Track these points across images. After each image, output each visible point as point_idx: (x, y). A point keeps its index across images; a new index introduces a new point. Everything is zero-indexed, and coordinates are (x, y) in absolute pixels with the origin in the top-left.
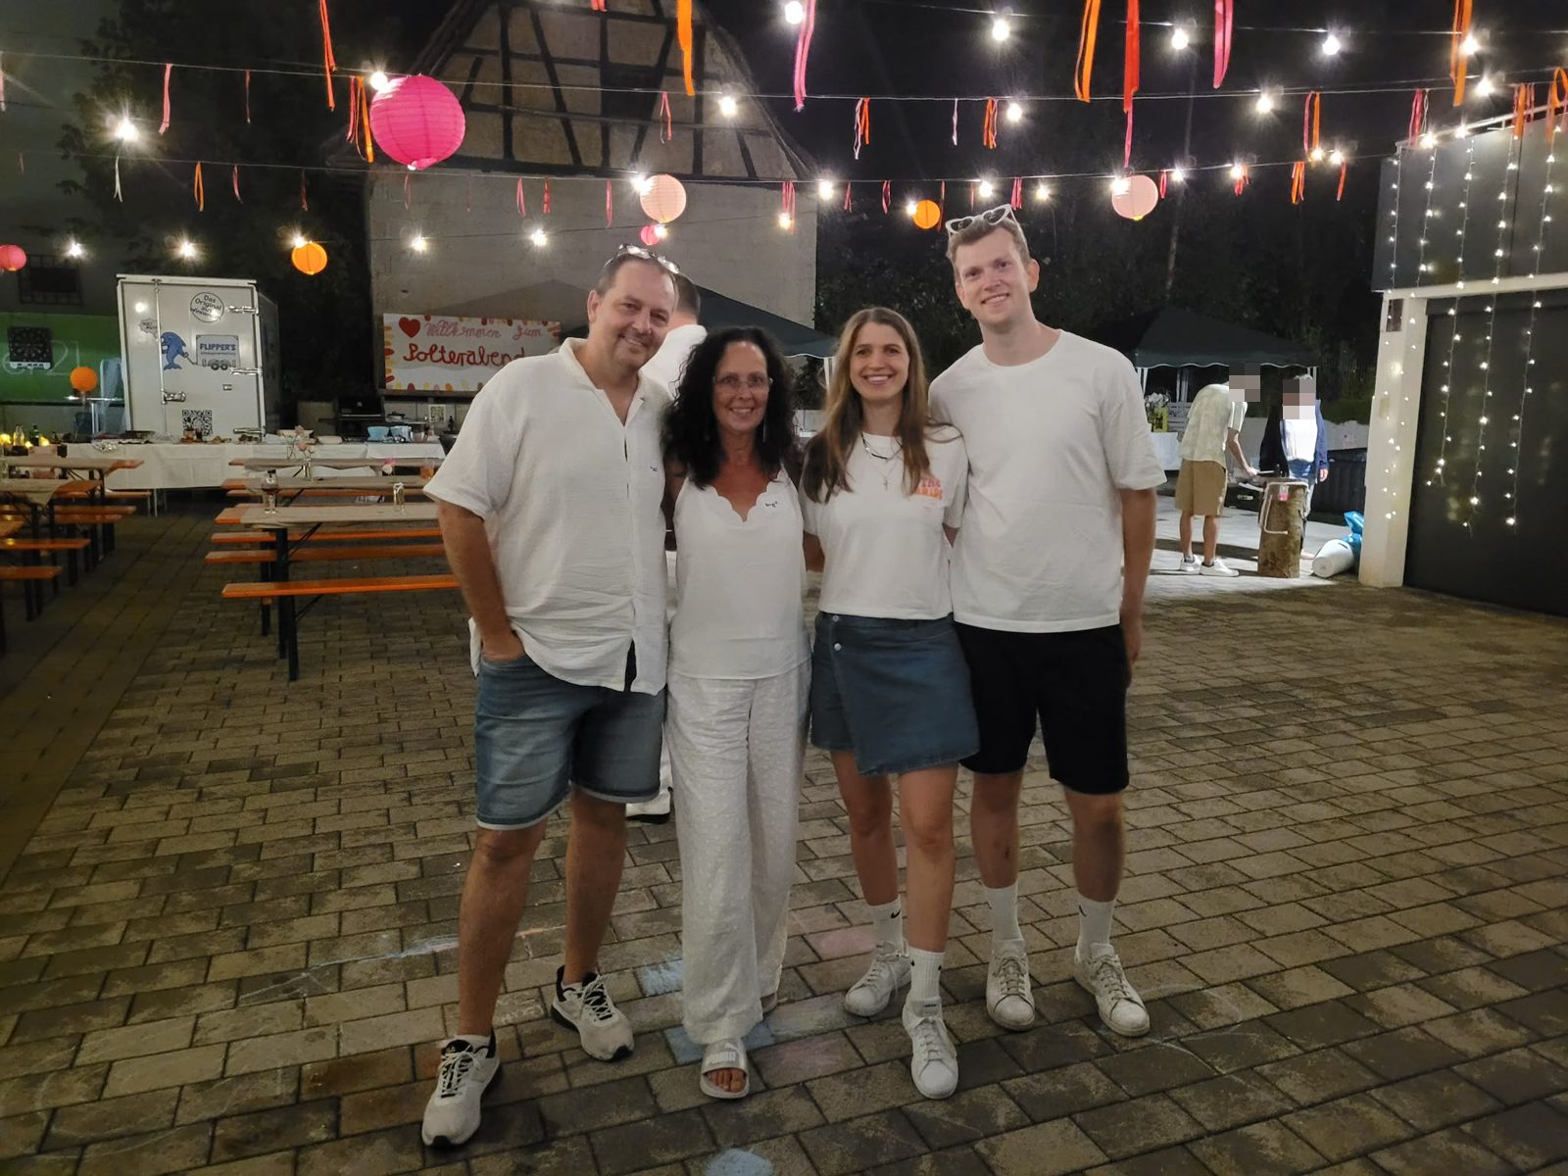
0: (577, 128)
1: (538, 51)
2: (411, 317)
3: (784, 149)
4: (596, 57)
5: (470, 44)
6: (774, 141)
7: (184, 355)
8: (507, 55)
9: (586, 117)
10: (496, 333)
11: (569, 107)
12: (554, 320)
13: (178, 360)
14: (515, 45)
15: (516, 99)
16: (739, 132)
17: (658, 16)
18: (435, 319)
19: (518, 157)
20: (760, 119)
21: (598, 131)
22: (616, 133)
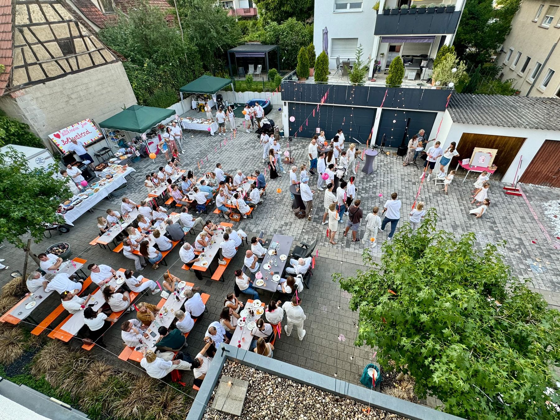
1: (37, 41)
2: (56, 133)
3: (109, 51)
4: (54, 38)
5: (17, 44)
8: (29, 45)
9: (61, 58)
10: (77, 128)
11: (55, 56)
14: (30, 41)
15: (39, 58)
16: (98, 50)
17: (63, 21)
18: (61, 131)
19: (50, 76)
20: (101, 45)
21: (66, 61)
22: (70, 60)
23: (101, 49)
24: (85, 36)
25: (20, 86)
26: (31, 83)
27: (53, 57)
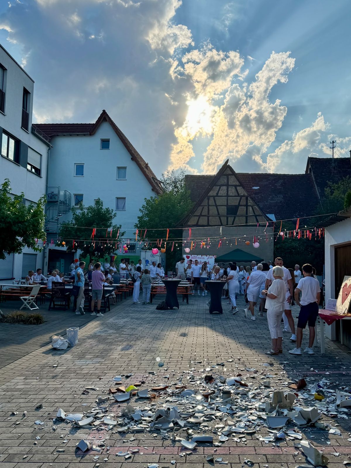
0: (222, 218)
1: (215, 205)
2: (188, 255)
3: (266, 218)
4: (226, 204)
5: (202, 204)
6: (263, 217)
7: (149, 263)
8: (209, 206)
9: (224, 216)
10: (204, 258)
11: (220, 214)
12: (215, 255)
13: (148, 264)
14: (210, 204)
15: (210, 213)
16: (256, 216)
17: (238, 195)
18: (193, 256)
19: (210, 224)
20: (260, 213)
21: (226, 218)
22: (229, 218)
23: (259, 216)
24: (250, 206)
25: (190, 225)
26: (197, 225)
27: (219, 214)
